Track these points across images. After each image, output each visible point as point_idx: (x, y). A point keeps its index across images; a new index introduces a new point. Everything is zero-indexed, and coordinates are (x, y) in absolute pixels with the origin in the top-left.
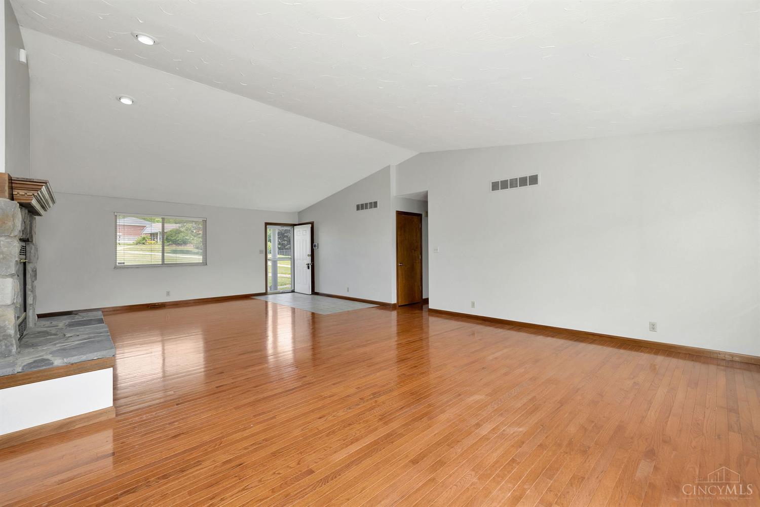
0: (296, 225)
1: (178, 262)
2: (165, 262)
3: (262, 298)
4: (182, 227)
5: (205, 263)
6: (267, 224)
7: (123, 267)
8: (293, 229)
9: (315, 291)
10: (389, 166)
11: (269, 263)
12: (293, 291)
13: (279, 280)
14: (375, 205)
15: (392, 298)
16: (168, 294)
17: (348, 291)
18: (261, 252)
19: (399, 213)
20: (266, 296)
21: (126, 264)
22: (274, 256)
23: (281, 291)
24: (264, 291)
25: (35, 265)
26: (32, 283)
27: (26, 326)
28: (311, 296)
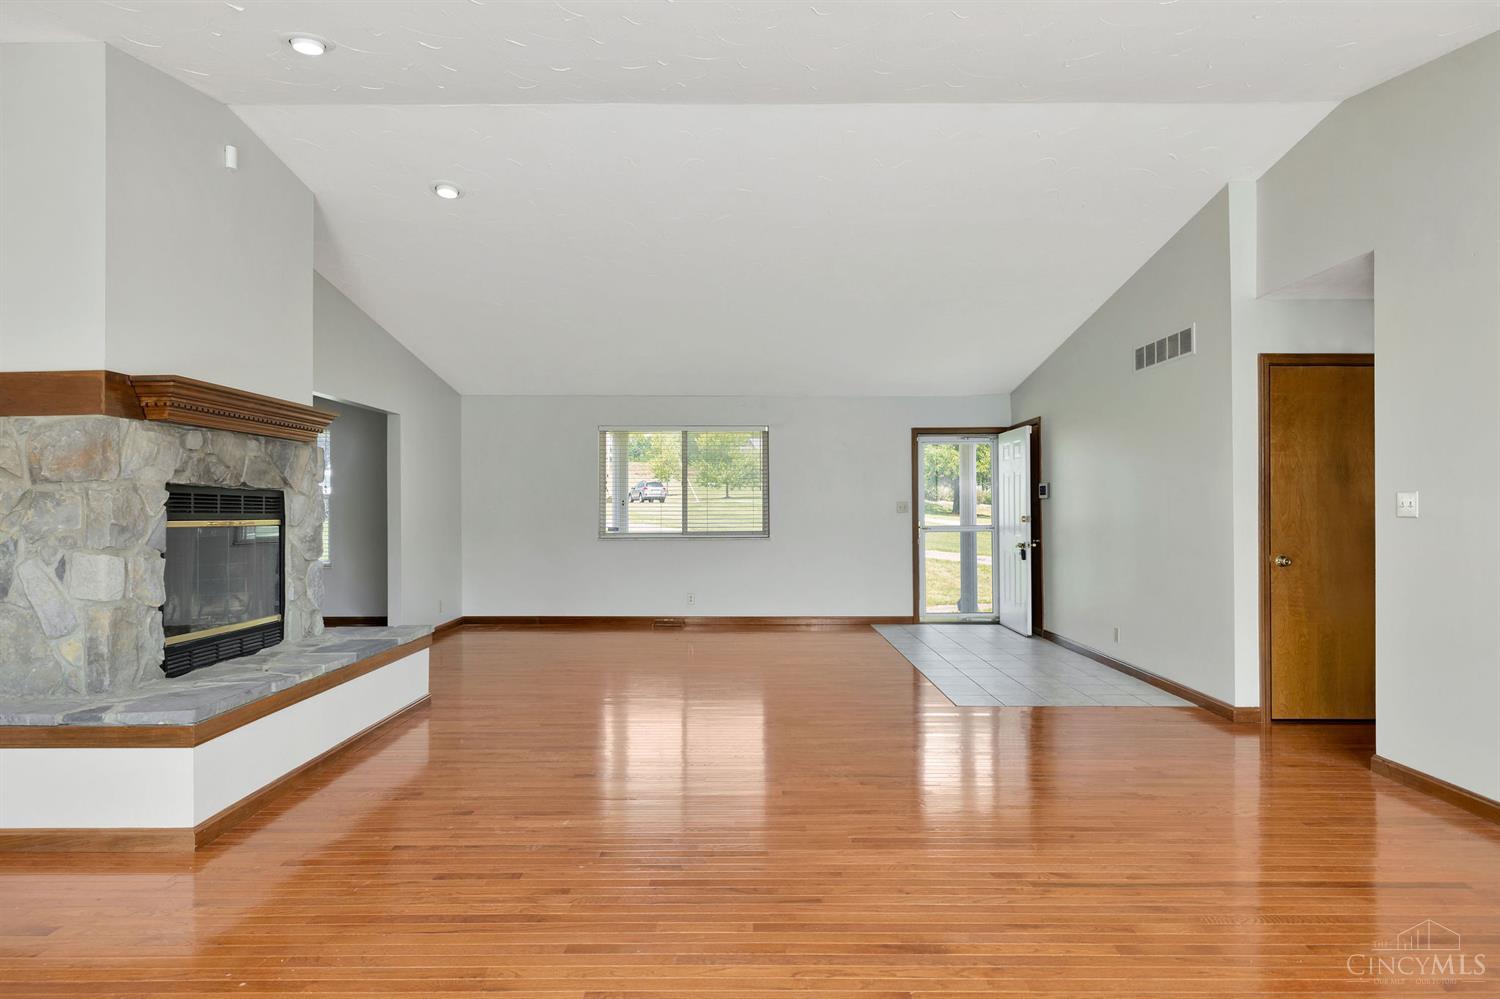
0: (1004, 430)
2: (689, 530)
3: (901, 631)
5: (765, 533)
6: (917, 432)
7: (614, 536)
8: (994, 441)
9: (1045, 628)
10: (1225, 193)
12: (996, 622)
14: (1184, 341)
16: (691, 597)
18: (901, 508)
19: (1265, 361)
20: (914, 626)
21: (620, 531)
24: (910, 613)
25: (308, 530)
26: (297, 562)
27: (282, 638)
28: (1030, 640)
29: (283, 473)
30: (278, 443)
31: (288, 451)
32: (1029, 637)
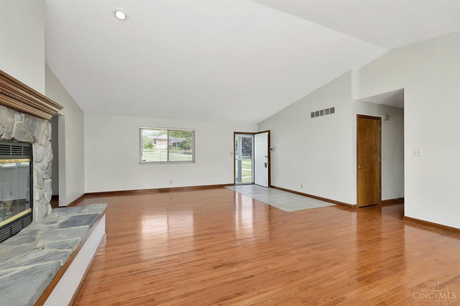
0: (256, 133)
1: (177, 160)
2: (169, 160)
3: (231, 188)
4: (187, 139)
5: (194, 161)
6: (235, 133)
7: (145, 163)
8: (253, 136)
9: (271, 185)
10: (350, 72)
11: (237, 162)
12: (253, 183)
13: (243, 173)
14: (332, 110)
15: (352, 199)
16: (171, 182)
17: (302, 187)
18: (231, 154)
19: (360, 117)
20: (234, 186)
21: (146, 161)
22: (239, 157)
23: (245, 183)
24: (233, 183)
25: (45, 164)
26: (40, 181)
27: (32, 220)
28: (268, 188)
29: (34, 135)
30: (31, 118)
31: (36, 123)
32: (267, 187)
